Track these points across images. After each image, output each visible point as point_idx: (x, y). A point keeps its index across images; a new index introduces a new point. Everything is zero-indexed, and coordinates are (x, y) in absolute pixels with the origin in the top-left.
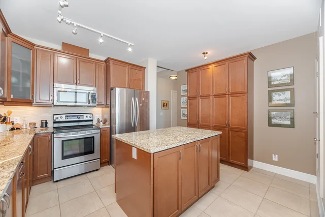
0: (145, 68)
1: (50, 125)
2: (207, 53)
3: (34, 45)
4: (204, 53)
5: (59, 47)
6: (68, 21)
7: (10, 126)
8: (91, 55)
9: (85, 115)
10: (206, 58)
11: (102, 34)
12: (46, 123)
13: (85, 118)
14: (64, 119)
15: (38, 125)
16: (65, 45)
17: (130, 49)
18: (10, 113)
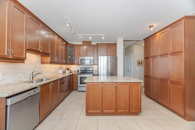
0: (116, 44)
1: (80, 72)
2: (153, 26)
3: (74, 45)
4: (150, 27)
5: (81, 43)
6: (79, 35)
7: (70, 71)
8: (93, 43)
9: (90, 68)
10: (152, 29)
11: (91, 35)
12: (79, 71)
13: (90, 70)
14: (83, 70)
15: (76, 71)
16: (83, 42)
17: (103, 38)
18: (70, 67)
